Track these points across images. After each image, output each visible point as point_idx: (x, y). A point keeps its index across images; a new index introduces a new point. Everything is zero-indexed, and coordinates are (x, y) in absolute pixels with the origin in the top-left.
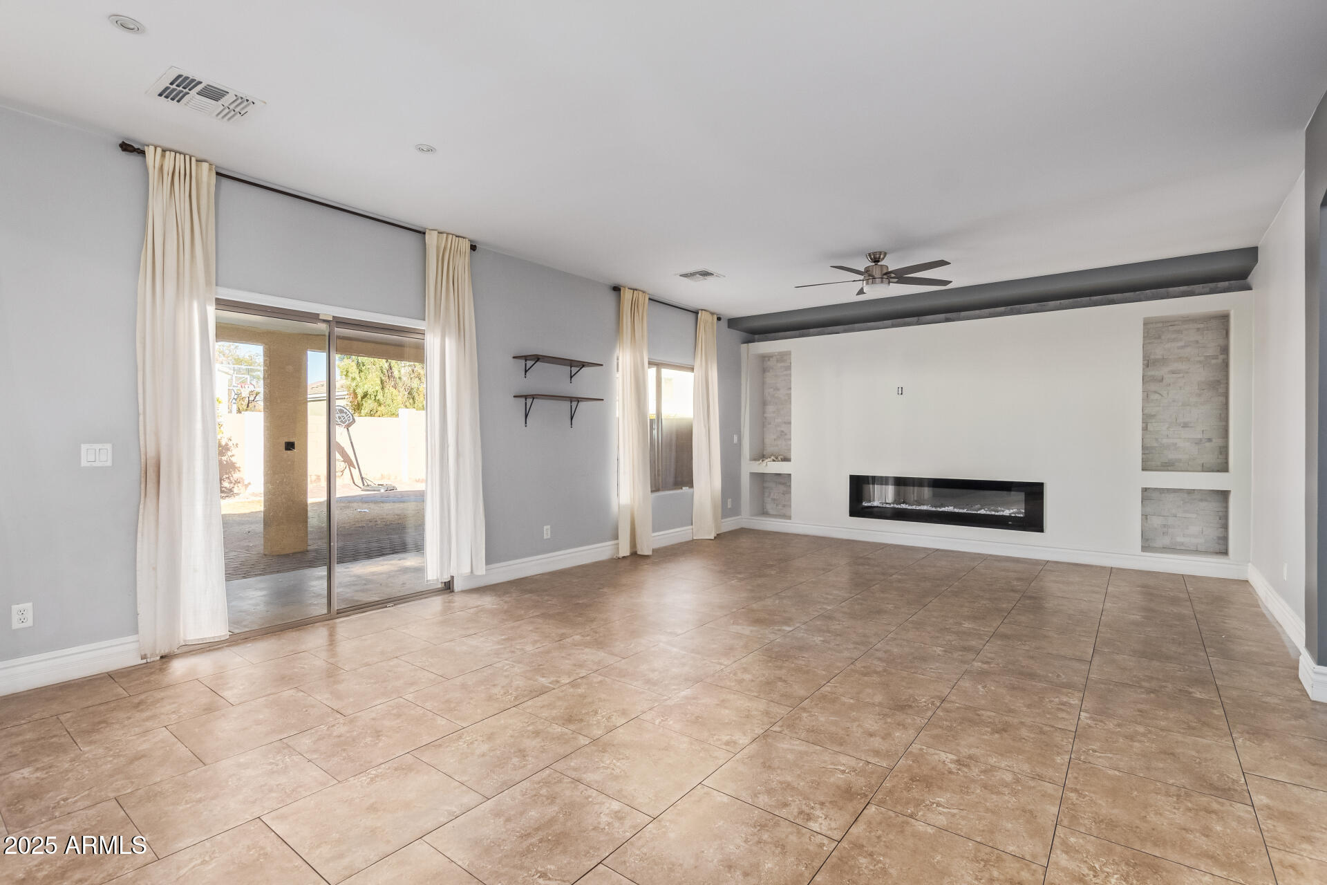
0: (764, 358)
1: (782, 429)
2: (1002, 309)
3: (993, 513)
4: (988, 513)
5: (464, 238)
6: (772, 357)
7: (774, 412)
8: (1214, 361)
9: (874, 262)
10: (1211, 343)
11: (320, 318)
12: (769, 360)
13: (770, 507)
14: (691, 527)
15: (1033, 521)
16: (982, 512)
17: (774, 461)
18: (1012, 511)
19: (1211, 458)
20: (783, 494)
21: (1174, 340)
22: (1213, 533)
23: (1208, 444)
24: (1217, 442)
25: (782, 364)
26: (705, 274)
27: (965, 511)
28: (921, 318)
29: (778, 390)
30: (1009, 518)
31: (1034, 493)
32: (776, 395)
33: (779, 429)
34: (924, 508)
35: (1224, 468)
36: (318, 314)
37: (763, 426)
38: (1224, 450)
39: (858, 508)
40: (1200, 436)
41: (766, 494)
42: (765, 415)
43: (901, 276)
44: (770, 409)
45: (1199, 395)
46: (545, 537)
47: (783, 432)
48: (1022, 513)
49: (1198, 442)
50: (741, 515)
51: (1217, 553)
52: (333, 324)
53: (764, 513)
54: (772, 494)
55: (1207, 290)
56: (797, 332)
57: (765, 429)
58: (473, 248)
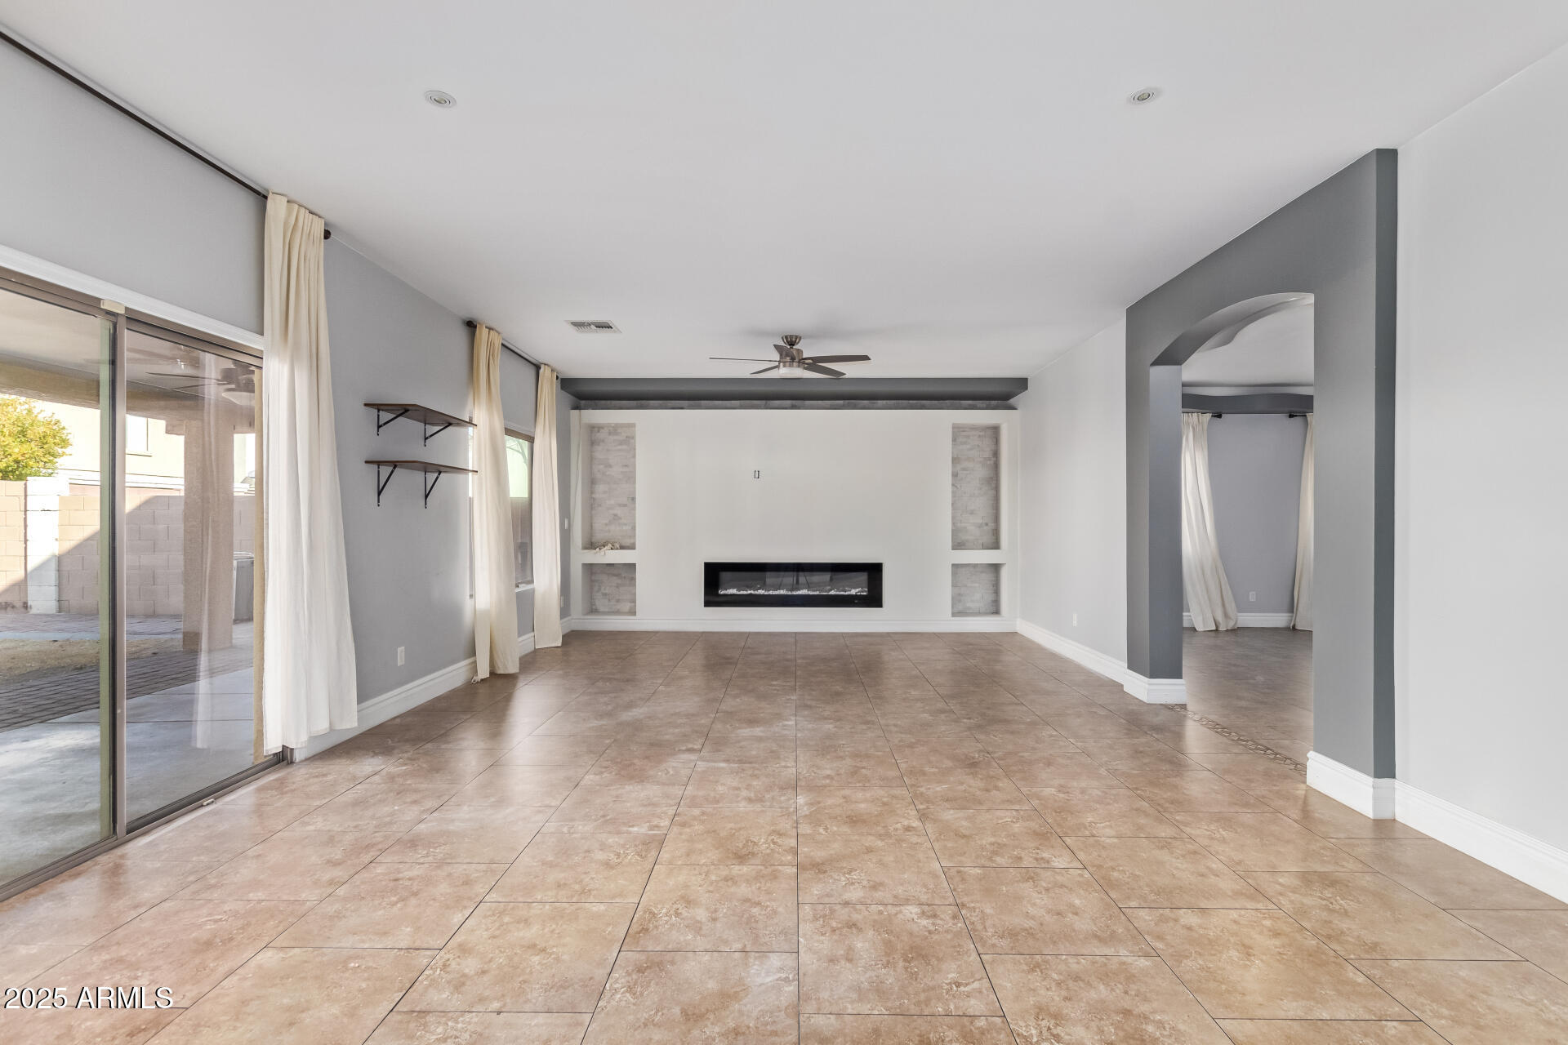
0: (593, 429)
1: (615, 512)
2: (841, 402)
3: (842, 593)
4: (838, 593)
5: (320, 217)
6: (603, 428)
7: (605, 492)
8: (989, 462)
9: (790, 345)
10: (987, 445)
11: (104, 306)
12: (599, 431)
13: (601, 604)
14: (532, 634)
15: (873, 599)
16: (832, 593)
17: (612, 549)
18: (857, 590)
19: (987, 539)
20: (617, 587)
21: (965, 443)
22: (989, 597)
23: (985, 528)
24: (992, 525)
25: (616, 437)
26: (604, 326)
27: (817, 593)
28: (768, 402)
29: (610, 466)
30: (855, 597)
31: (873, 572)
32: (608, 473)
33: (611, 512)
34: (782, 592)
35: (996, 545)
36: (99, 300)
37: (592, 507)
38: (996, 532)
39: (713, 597)
40: (981, 521)
41: (596, 588)
42: (594, 496)
43: (814, 364)
44: (600, 488)
45: (981, 489)
46: (399, 664)
47: (615, 515)
48: (865, 591)
49: (980, 526)
50: (570, 615)
51: (993, 613)
52: (122, 322)
53: (593, 611)
54: (603, 588)
55: (985, 406)
56: (634, 403)
57: (593, 512)
58: (327, 235)
